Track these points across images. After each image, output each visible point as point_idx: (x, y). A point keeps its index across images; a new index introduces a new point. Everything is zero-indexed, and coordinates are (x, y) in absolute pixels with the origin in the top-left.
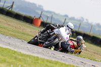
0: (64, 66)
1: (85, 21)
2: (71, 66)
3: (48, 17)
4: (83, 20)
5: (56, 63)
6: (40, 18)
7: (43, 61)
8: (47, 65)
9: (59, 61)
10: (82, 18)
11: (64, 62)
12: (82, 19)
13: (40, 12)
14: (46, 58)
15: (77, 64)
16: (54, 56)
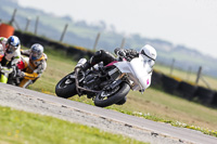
0: (65, 126)
1: (108, 29)
2: (79, 127)
3: (28, 22)
4: (105, 27)
5: (49, 120)
6: (11, 23)
7: (20, 117)
8: (28, 125)
9: (55, 116)
10: (102, 22)
11: (64, 119)
12: (101, 26)
13: (10, 11)
14: (26, 109)
15: (94, 121)
16: (44, 105)
